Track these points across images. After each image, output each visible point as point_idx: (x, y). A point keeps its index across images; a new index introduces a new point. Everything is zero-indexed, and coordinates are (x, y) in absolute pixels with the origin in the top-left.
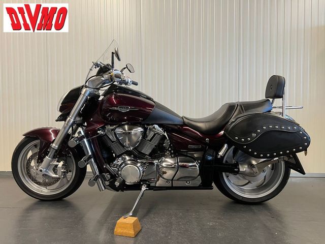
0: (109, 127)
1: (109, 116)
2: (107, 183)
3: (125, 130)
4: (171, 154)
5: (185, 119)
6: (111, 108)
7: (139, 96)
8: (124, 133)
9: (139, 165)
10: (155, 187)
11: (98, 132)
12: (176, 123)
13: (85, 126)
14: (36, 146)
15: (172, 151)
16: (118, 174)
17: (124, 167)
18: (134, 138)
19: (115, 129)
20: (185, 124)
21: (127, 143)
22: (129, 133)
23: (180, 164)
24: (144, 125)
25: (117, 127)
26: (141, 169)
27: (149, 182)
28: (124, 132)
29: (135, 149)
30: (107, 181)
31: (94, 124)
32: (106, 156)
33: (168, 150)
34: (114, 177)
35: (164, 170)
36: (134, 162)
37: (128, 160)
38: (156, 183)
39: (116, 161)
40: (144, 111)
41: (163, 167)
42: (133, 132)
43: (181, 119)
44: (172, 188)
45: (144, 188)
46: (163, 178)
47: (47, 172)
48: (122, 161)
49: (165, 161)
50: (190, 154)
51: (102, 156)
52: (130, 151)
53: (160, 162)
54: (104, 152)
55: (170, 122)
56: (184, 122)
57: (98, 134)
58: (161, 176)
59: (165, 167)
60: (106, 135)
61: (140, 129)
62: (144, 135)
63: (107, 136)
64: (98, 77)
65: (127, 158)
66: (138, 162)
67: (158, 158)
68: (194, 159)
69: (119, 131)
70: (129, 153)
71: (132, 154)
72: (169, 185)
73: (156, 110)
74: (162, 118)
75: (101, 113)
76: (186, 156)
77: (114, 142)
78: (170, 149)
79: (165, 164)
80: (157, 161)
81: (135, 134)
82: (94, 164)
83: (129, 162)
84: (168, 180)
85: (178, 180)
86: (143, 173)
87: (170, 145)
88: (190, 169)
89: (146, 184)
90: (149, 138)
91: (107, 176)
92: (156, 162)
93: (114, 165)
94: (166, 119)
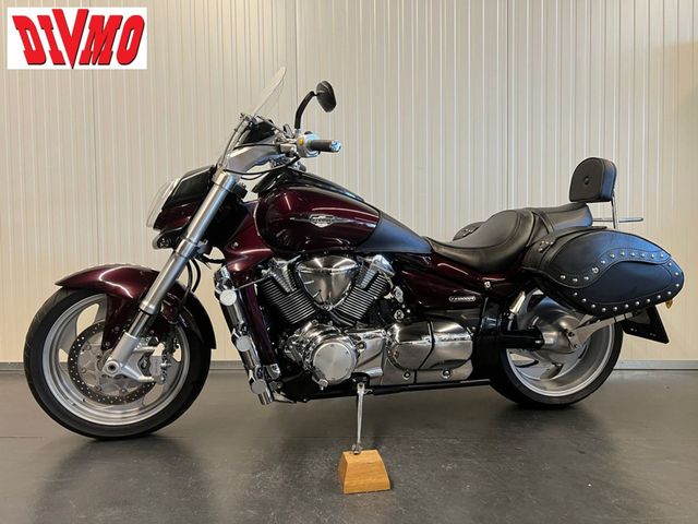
4: (406, 315)
5: (432, 244)
8: (318, 272)
10: (379, 386)
11: (264, 272)
15: (409, 311)
17: (317, 347)
18: (336, 288)
20: (434, 253)
22: (328, 272)
33: (400, 308)
38: (381, 379)
42: (334, 270)
45: (361, 390)
46: (398, 367)
47: (126, 369)
52: (326, 311)
58: (394, 363)
68: (463, 325)
71: (329, 320)
72: (408, 380)
78: (404, 306)
84: (406, 371)
87: (405, 297)
89: (363, 382)
90: (364, 283)
91: (274, 370)
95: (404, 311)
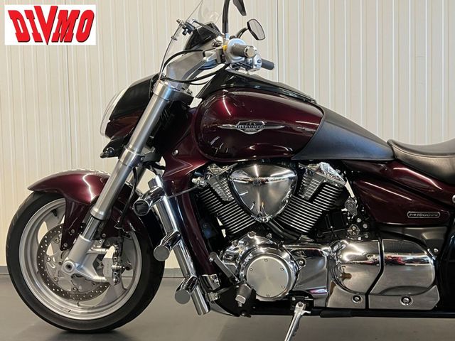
0: (215, 170)
1: (217, 144)
2: (214, 297)
3: (254, 176)
4: (363, 231)
5: (396, 149)
6: (221, 127)
7: (277, 94)
8: (251, 182)
9: (286, 255)
10: (326, 308)
11: (194, 180)
12: (375, 158)
13: (162, 168)
14: (55, 212)
15: (365, 226)
16: (238, 276)
17: (251, 261)
18: (274, 196)
19: (231, 174)
20: (396, 161)
21: (258, 206)
22: (263, 183)
23: (386, 255)
24: (296, 162)
25: (234, 169)
26: (291, 266)
27: (310, 297)
28: (251, 179)
29: (277, 219)
30: (214, 292)
31: (182, 162)
32: (208, 234)
33: (354, 221)
34: (229, 283)
35: (346, 270)
36: (275, 249)
37: (260, 245)
38: (327, 300)
39: (232, 247)
40: (291, 129)
41: (343, 262)
42: (271, 180)
43: (388, 149)
44: (367, 312)
45: (299, 311)
46: (345, 288)
47: (81, 269)
48: (247, 249)
49: (347, 249)
50: (410, 232)
51: (202, 234)
52: (263, 224)
53: (337, 251)
54: (205, 226)
55: (361, 157)
56: (394, 156)
57: (193, 184)
58: (339, 283)
59: (348, 263)
60: (209, 186)
61: (286, 174)
62: (297, 187)
63: (211, 189)
64: (188, 54)
65: (258, 240)
66: (283, 250)
67: (332, 241)
68: (424, 245)
69: (239, 177)
70: (261, 229)
71: (268, 232)
72: (360, 304)
73: (327, 128)
74: (339, 146)
75: (197, 137)
76: (403, 237)
77: (227, 202)
78: (359, 220)
79: (349, 257)
80: (329, 248)
81: (277, 186)
82: (184, 252)
83: (262, 250)
84: (356, 294)
85: (382, 293)
86: (296, 275)
87: (359, 209)
88: (408, 269)
89: (305, 301)
90: (308, 193)
91: (214, 280)
92: (325, 250)
93: (228, 256)
94: (350, 148)
95: (360, 225)
